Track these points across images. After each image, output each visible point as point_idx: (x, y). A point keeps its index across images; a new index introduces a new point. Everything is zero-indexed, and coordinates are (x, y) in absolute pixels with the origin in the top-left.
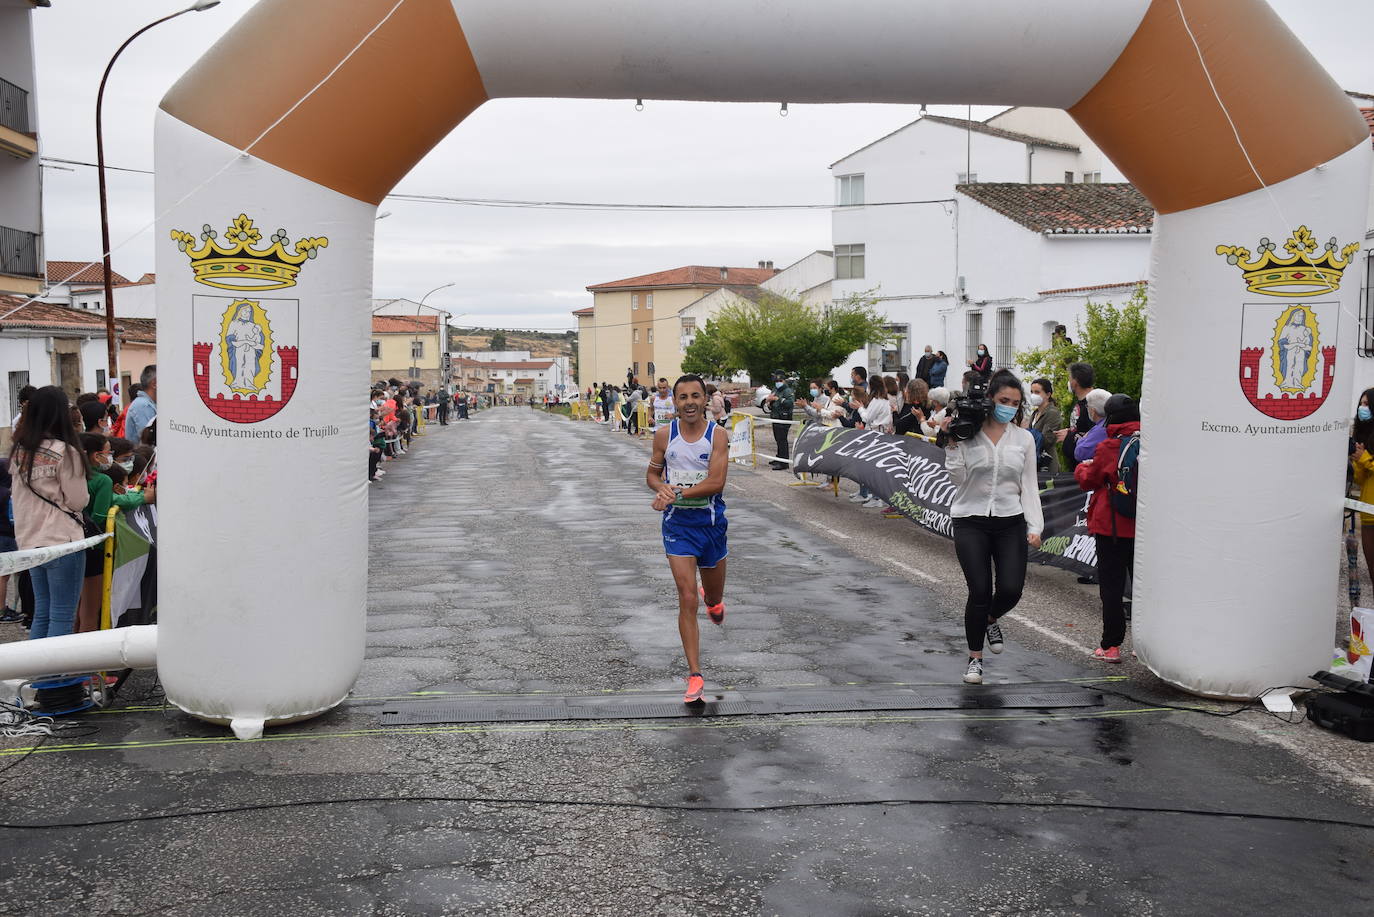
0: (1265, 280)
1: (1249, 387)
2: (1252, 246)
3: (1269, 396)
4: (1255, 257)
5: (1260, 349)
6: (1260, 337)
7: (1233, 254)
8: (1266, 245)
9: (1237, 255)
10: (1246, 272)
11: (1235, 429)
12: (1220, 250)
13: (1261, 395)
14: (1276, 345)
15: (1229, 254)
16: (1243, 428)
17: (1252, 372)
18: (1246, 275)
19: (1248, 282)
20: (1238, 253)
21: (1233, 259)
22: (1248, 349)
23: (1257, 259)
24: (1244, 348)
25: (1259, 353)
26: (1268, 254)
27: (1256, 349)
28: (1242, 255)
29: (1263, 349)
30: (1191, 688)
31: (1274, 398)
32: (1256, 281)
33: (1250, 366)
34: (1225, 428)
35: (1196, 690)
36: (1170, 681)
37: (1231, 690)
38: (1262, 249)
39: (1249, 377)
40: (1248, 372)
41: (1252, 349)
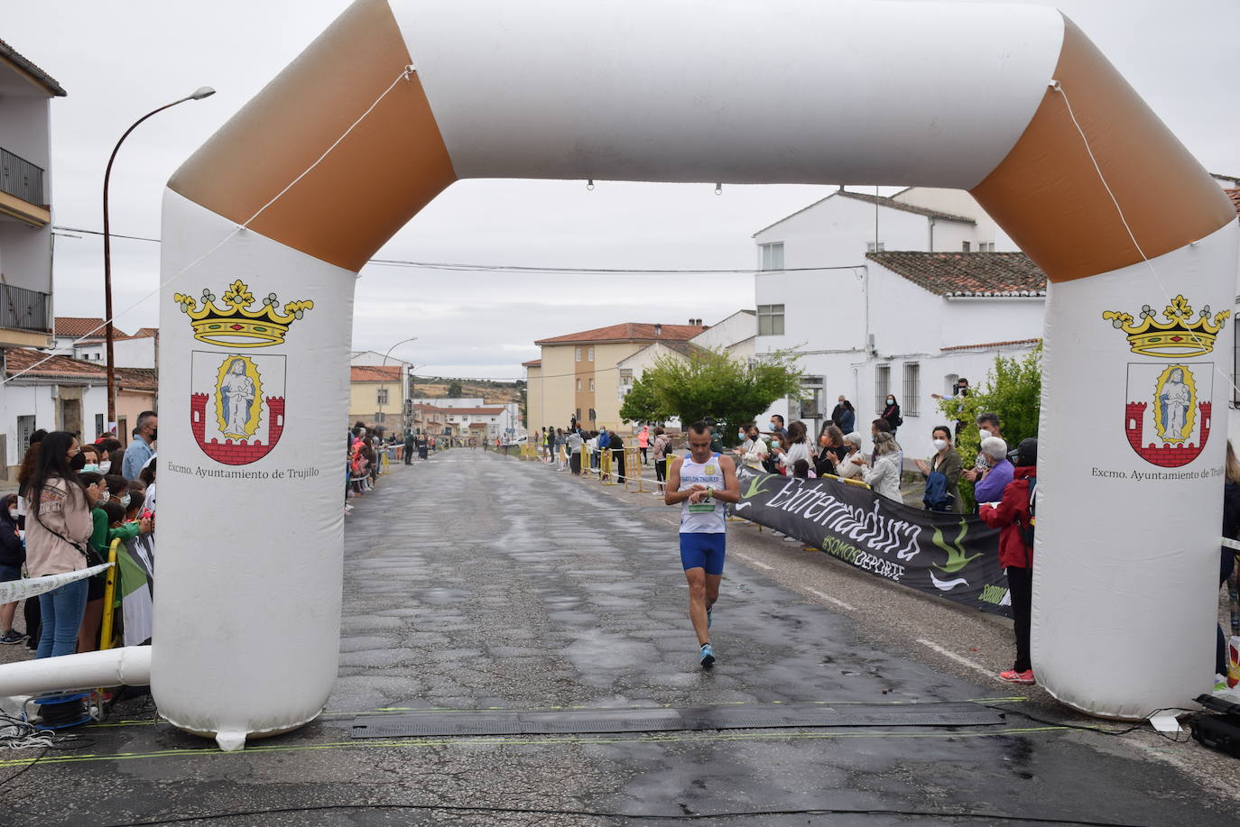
0: (1147, 343)
1: (1134, 437)
2: (1135, 312)
3: (1152, 445)
4: (1138, 321)
5: (1143, 403)
6: (1143, 393)
7: (1118, 319)
8: (1147, 312)
9: (1121, 320)
10: (1130, 335)
11: (1122, 475)
12: (1107, 315)
13: (1145, 445)
14: (1158, 400)
15: (1115, 318)
16: (1129, 474)
17: (1137, 424)
18: (1130, 338)
19: (1132, 344)
20: (1123, 318)
21: (1118, 323)
22: (1133, 403)
23: (1139, 324)
24: (1129, 403)
25: (1143, 407)
26: (1149, 320)
27: (1140, 403)
28: (1126, 320)
29: (1146, 403)
30: (1085, 709)
31: (1157, 447)
32: (1139, 343)
33: (1134, 418)
34: (1113, 474)
35: (1090, 711)
36: (1065, 701)
37: (1122, 711)
38: (1144, 315)
39: (1134, 428)
40: (1133, 424)
41: (1136, 403)
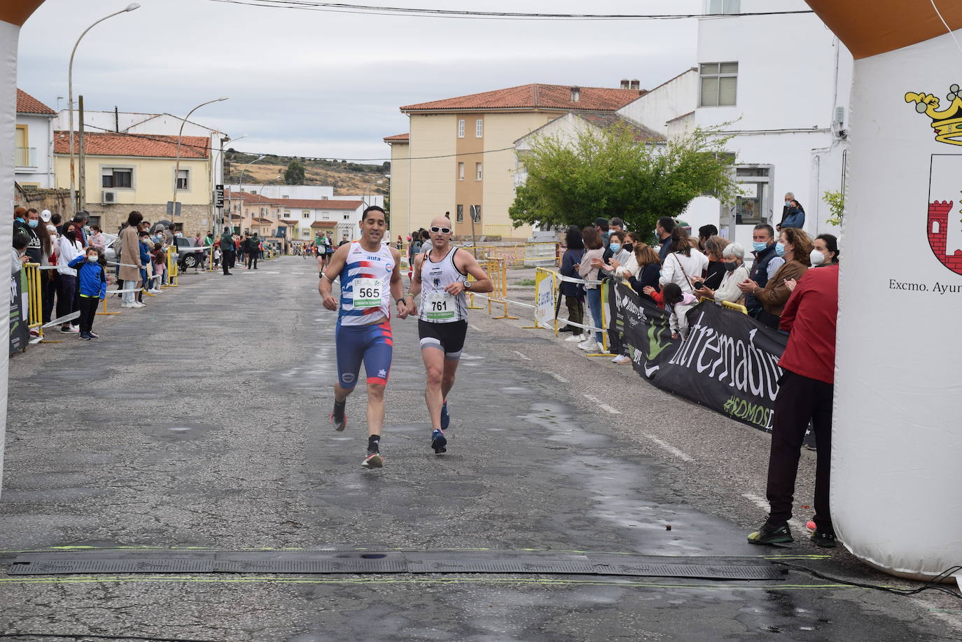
0: (954, 130)
1: (937, 242)
2: (942, 92)
3: (958, 252)
4: (944, 104)
5: (948, 203)
6: (948, 191)
7: (922, 101)
8: (956, 92)
9: (925, 102)
10: (935, 120)
11: (923, 288)
12: (909, 98)
13: (950, 251)
15: (918, 101)
16: (930, 286)
17: (940, 227)
18: (934, 125)
19: (937, 131)
20: (927, 101)
21: (922, 107)
22: (936, 202)
23: (946, 107)
24: (932, 202)
25: (947, 206)
26: (957, 102)
27: (944, 202)
28: (931, 102)
29: (951, 203)
30: (882, 565)
32: (945, 130)
33: (938, 220)
34: (913, 286)
35: (887, 567)
36: (862, 557)
37: (922, 569)
38: (952, 97)
39: (937, 232)
40: (936, 227)
41: (941, 202)
